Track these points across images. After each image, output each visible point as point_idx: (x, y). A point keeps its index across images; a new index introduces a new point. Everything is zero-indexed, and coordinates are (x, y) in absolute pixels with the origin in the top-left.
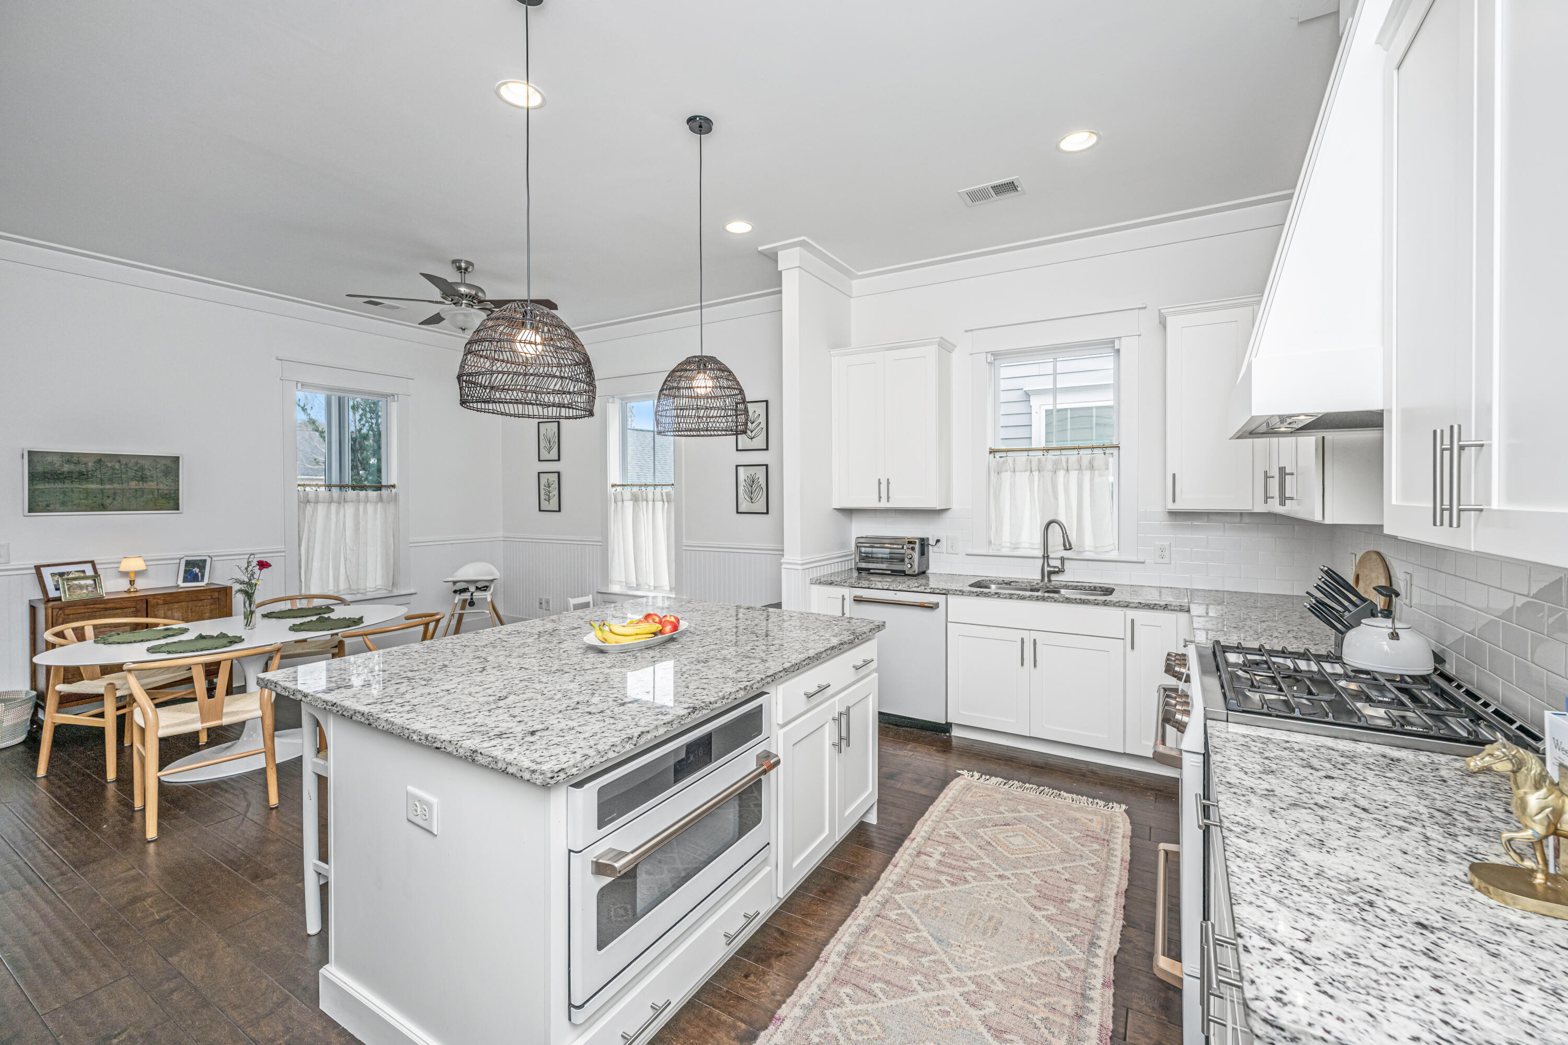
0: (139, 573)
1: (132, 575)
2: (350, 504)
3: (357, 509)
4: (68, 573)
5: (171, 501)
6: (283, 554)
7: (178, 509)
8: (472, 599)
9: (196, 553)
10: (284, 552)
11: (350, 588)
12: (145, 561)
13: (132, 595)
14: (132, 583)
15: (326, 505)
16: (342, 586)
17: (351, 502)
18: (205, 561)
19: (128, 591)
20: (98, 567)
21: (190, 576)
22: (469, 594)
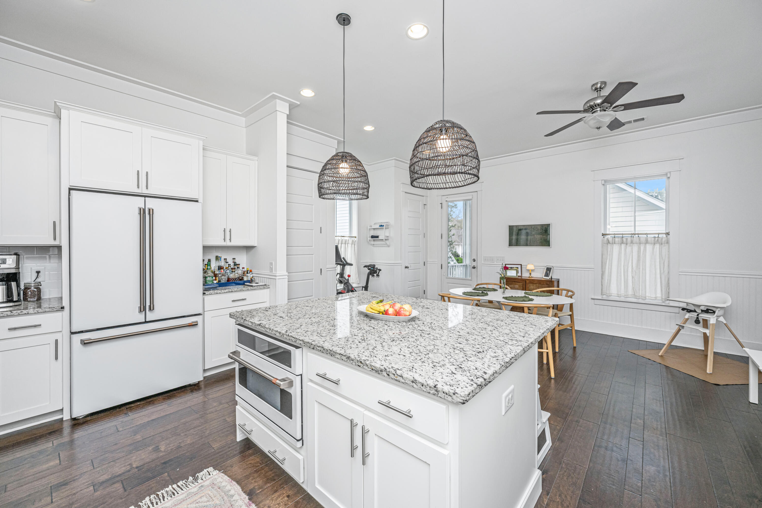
0: (532, 270)
1: (530, 271)
2: (635, 245)
3: (639, 249)
4: (513, 268)
5: (546, 243)
6: (593, 270)
7: (549, 246)
8: (698, 318)
9: (550, 265)
10: (594, 269)
11: (634, 294)
12: (534, 266)
13: (530, 278)
14: (530, 274)
15: (619, 245)
16: (630, 292)
17: (636, 243)
18: (551, 268)
19: (529, 277)
20: (522, 267)
21: (547, 275)
22: (696, 314)
